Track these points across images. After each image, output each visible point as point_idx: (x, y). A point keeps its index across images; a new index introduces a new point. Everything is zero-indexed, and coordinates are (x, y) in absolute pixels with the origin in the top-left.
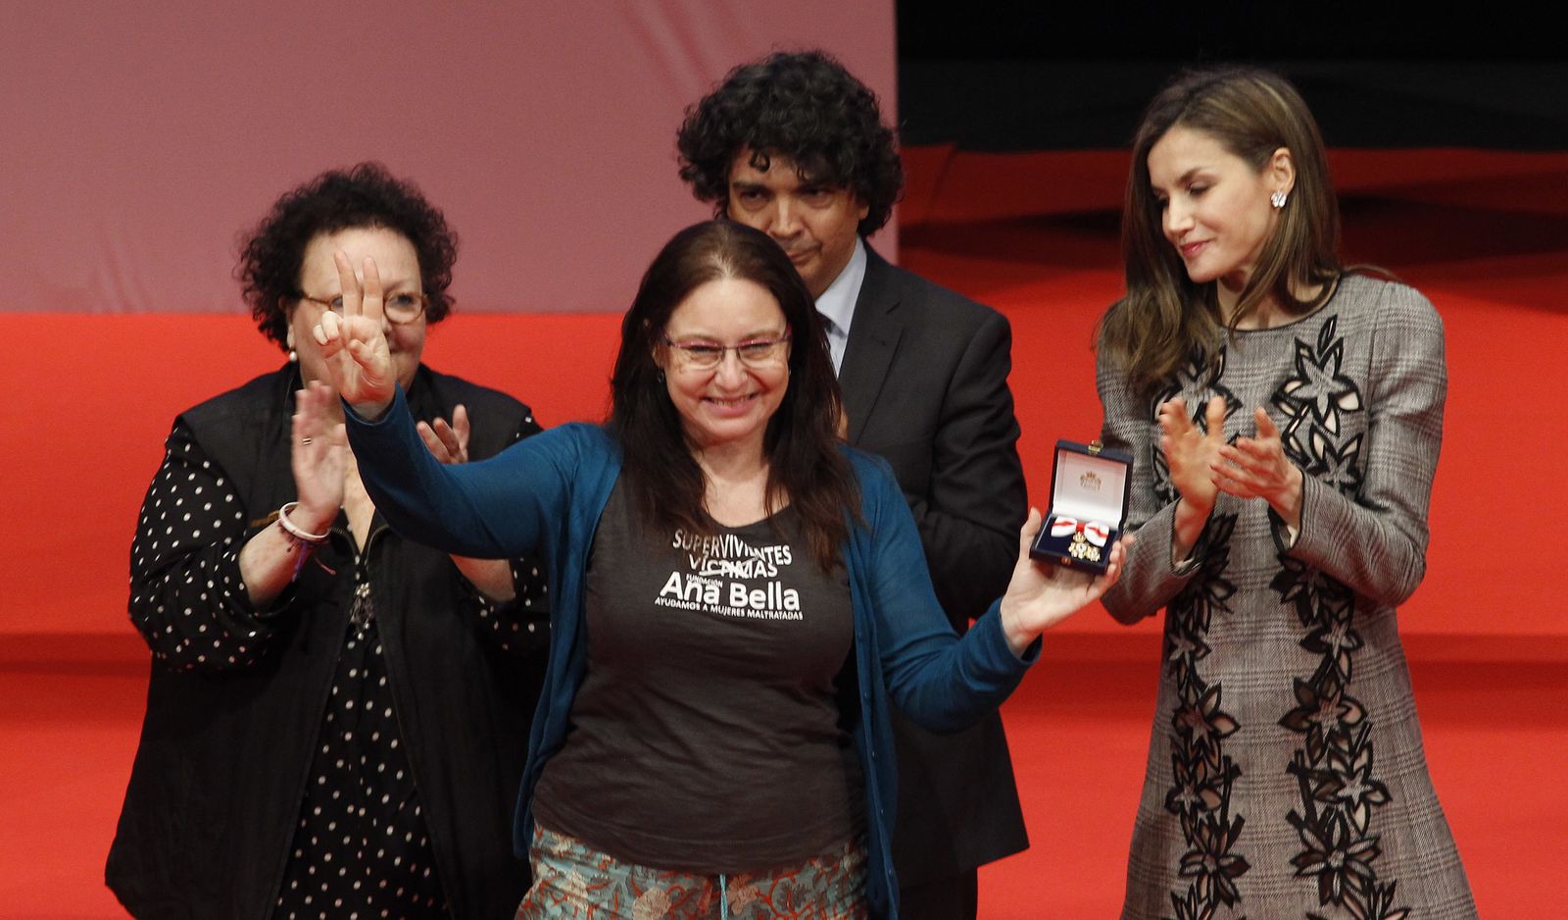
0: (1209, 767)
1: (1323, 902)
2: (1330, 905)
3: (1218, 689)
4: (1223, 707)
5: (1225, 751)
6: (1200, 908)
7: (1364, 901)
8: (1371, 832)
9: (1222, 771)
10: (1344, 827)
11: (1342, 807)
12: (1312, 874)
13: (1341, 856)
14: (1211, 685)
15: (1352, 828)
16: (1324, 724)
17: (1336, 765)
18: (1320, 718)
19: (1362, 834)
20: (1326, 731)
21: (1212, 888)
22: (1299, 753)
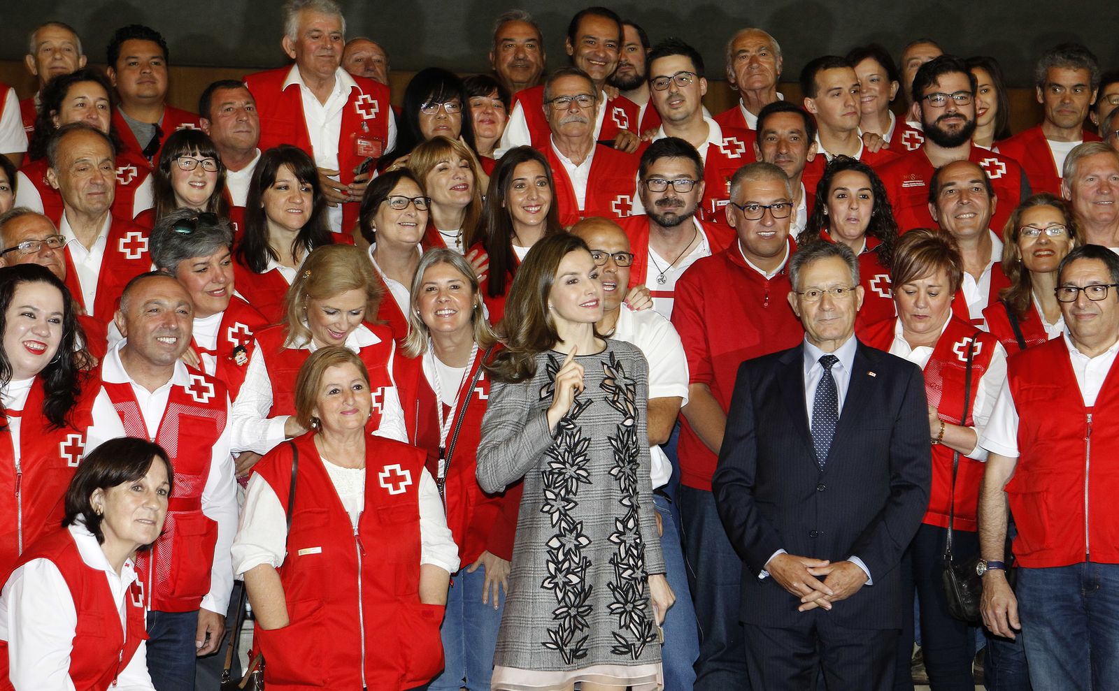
0: (572, 562)
1: (621, 627)
2: (624, 628)
3: (581, 523)
4: (583, 533)
5: (582, 555)
6: (565, 634)
7: (639, 628)
8: (644, 596)
9: (581, 564)
10: (634, 592)
11: (633, 583)
12: (617, 613)
13: (631, 606)
14: (577, 522)
15: (637, 593)
16: (627, 542)
17: (632, 562)
18: (625, 539)
19: (641, 596)
20: (628, 545)
21: (572, 623)
22: (615, 554)
